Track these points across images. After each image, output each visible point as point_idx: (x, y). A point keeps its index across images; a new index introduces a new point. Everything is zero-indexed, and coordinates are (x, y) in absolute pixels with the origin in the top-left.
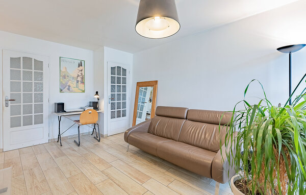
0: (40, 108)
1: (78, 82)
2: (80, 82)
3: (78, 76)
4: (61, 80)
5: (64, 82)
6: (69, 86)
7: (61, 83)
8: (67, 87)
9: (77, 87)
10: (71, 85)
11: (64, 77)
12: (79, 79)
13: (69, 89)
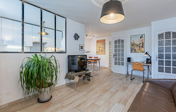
0: (123, 59)
1: (140, 47)
2: (141, 47)
3: (140, 43)
4: (131, 47)
5: (132, 48)
6: (135, 49)
7: (131, 48)
8: (134, 50)
9: (140, 49)
10: (136, 49)
11: (133, 45)
12: (141, 45)
13: (135, 51)
